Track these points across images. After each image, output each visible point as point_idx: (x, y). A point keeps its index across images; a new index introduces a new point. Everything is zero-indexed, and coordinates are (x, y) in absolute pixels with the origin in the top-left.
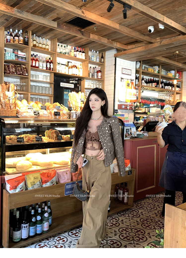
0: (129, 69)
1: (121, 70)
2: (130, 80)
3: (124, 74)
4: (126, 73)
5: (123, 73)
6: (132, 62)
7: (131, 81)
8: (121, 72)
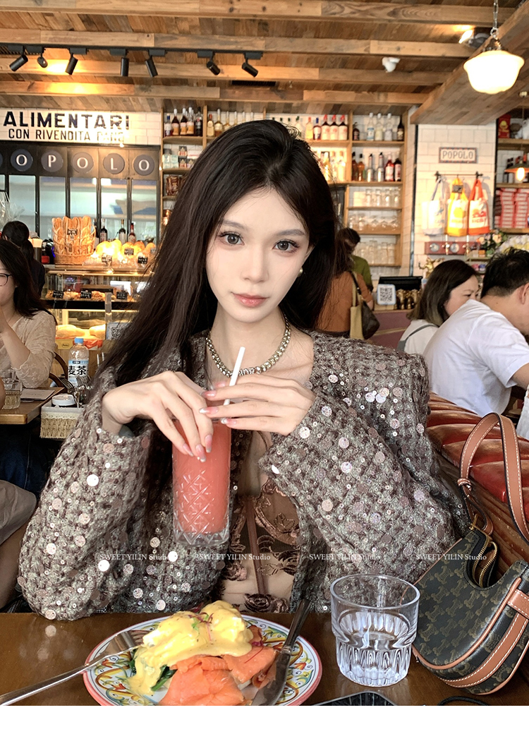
0: (463, 149)
1: (438, 153)
2: (475, 176)
3: (447, 162)
4: (457, 159)
5: (442, 159)
6: (480, 127)
7: (477, 177)
8: (437, 157)
